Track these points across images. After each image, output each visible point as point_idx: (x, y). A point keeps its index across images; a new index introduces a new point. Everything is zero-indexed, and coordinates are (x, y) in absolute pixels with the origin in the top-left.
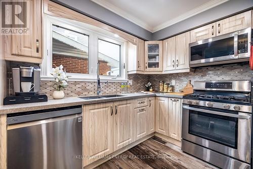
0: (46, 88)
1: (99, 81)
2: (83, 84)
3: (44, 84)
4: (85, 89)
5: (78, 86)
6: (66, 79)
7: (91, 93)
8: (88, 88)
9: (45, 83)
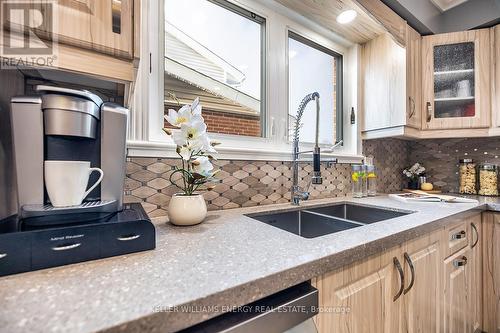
0: (144, 184)
1: (317, 157)
2: (252, 169)
3: (138, 168)
4: (257, 186)
5: (238, 175)
6: (212, 149)
7: (274, 197)
8: (264, 181)
9: (143, 164)
